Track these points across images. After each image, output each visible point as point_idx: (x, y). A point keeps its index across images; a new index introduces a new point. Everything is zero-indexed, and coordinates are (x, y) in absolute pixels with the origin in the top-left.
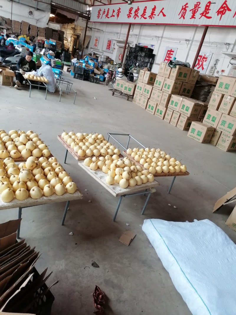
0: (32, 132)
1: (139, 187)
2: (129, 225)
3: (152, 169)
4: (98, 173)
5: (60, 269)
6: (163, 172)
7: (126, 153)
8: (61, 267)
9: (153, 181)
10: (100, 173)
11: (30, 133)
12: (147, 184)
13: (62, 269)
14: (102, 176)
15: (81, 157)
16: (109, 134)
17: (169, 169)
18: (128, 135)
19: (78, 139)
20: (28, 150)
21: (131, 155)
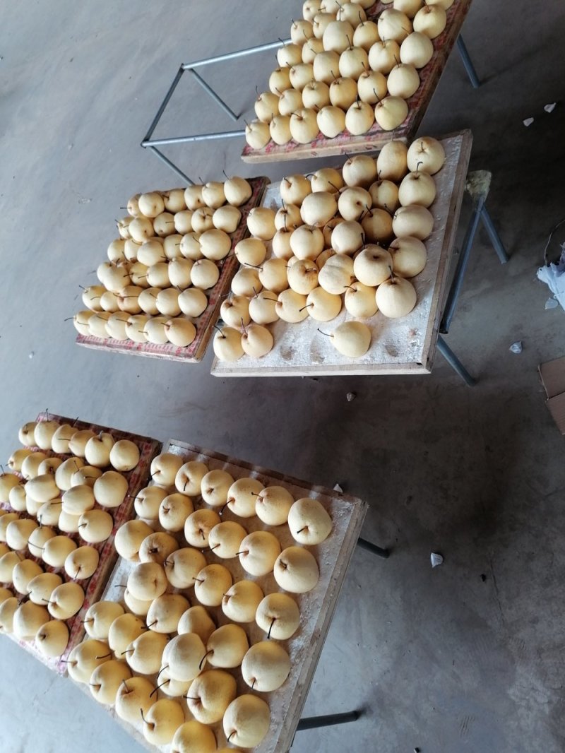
0: (28, 429)
1: (440, 236)
2: (523, 347)
3: (388, 111)
4: (289, 343)
5: (547, 710)
6: (419, 70)
7: (257, 153)
8: (543, 699)
9: (442, 154)
10: (292, 337)
11: (28, 437)
12: (445, 195)
13: (550, 702)
14: (313, 342)
15: (195, 342)
16: (145, 144)
17: (425, 33)
18: (182, 71)
19: (122, 299)
20: (86, 521)
21: (275, 144)
